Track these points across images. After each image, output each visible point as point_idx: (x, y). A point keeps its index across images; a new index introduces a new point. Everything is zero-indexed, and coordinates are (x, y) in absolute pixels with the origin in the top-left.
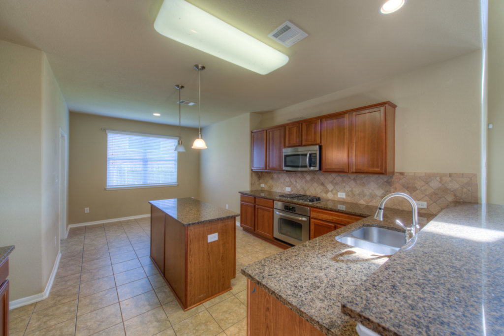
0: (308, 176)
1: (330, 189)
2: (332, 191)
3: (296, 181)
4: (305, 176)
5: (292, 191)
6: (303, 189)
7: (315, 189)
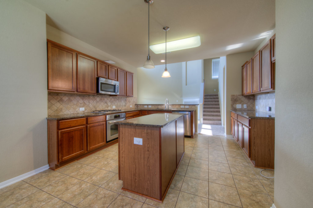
0: (98, 98)
1: (109, 105)
2: (110, 106)
3: (89, 102)
4: (96, 98)
5: (85, 110)
6: (95, 107)
7: (102, 106)
